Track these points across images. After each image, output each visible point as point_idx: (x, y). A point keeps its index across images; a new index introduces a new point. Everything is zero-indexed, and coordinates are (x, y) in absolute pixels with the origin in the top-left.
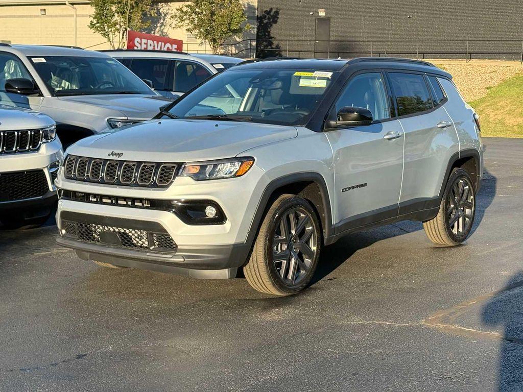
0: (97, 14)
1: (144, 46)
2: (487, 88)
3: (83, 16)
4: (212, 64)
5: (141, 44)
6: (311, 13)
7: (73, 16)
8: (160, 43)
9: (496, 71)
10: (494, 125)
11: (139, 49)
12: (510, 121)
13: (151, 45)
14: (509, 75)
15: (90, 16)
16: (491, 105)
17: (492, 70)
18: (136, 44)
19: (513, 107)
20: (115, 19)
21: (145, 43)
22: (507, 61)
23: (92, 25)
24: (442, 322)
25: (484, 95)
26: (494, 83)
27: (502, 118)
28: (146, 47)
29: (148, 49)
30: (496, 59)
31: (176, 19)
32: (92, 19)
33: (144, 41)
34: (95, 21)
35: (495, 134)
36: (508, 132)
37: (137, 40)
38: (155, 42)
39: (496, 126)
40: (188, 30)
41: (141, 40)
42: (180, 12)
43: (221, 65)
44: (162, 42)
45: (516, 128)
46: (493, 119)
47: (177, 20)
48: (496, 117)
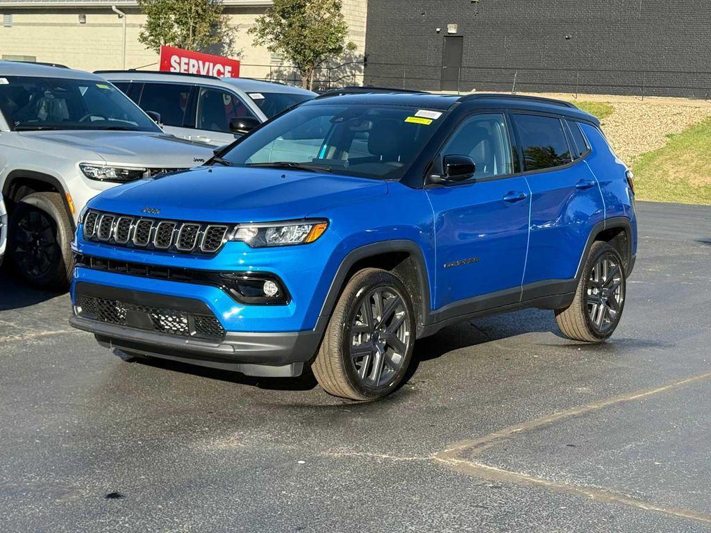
0: (150, 23)
1: (183, 68)
2: (668, 136)
3: (134, 26)
4: (248, 93)
5: (179, 64)
6: (438, 30)
7: (122, 26)
8: (207, 64)
9: (680, 114)
10: (673, 186)
11: (177, 71)
12: (696, 181)
13: (194, 66)
14: (698, 119)
15: (141, 26)
16: (671, 159)
17: (675, 111)
18: (173, 63)
19: (701, 162)
20: (174, 31)
21: (185, 64)
22: (697, 100)
23: (143, 39)
24: (459, 457)
25: (664, 145)
26: (678, 129)
27: (685, 177)
28: (186, 69)
29: (190, 72)
30: (683, 97)
31: (255, 33)
32: (143, 30)
33: (184, 60)
34: (147, 34)
35: (674, 197)
36: (692, 196)
37: (174, 59)
38: (201, 62)
39: (676, 188)
40: (270, 48)
41: (180, 58)
42: (260, 23)
43: (260, 94)
44: (210, 62)
45: (702, 190)
46: (672, 178)
47: (257, 35)
48: (677, 174)
